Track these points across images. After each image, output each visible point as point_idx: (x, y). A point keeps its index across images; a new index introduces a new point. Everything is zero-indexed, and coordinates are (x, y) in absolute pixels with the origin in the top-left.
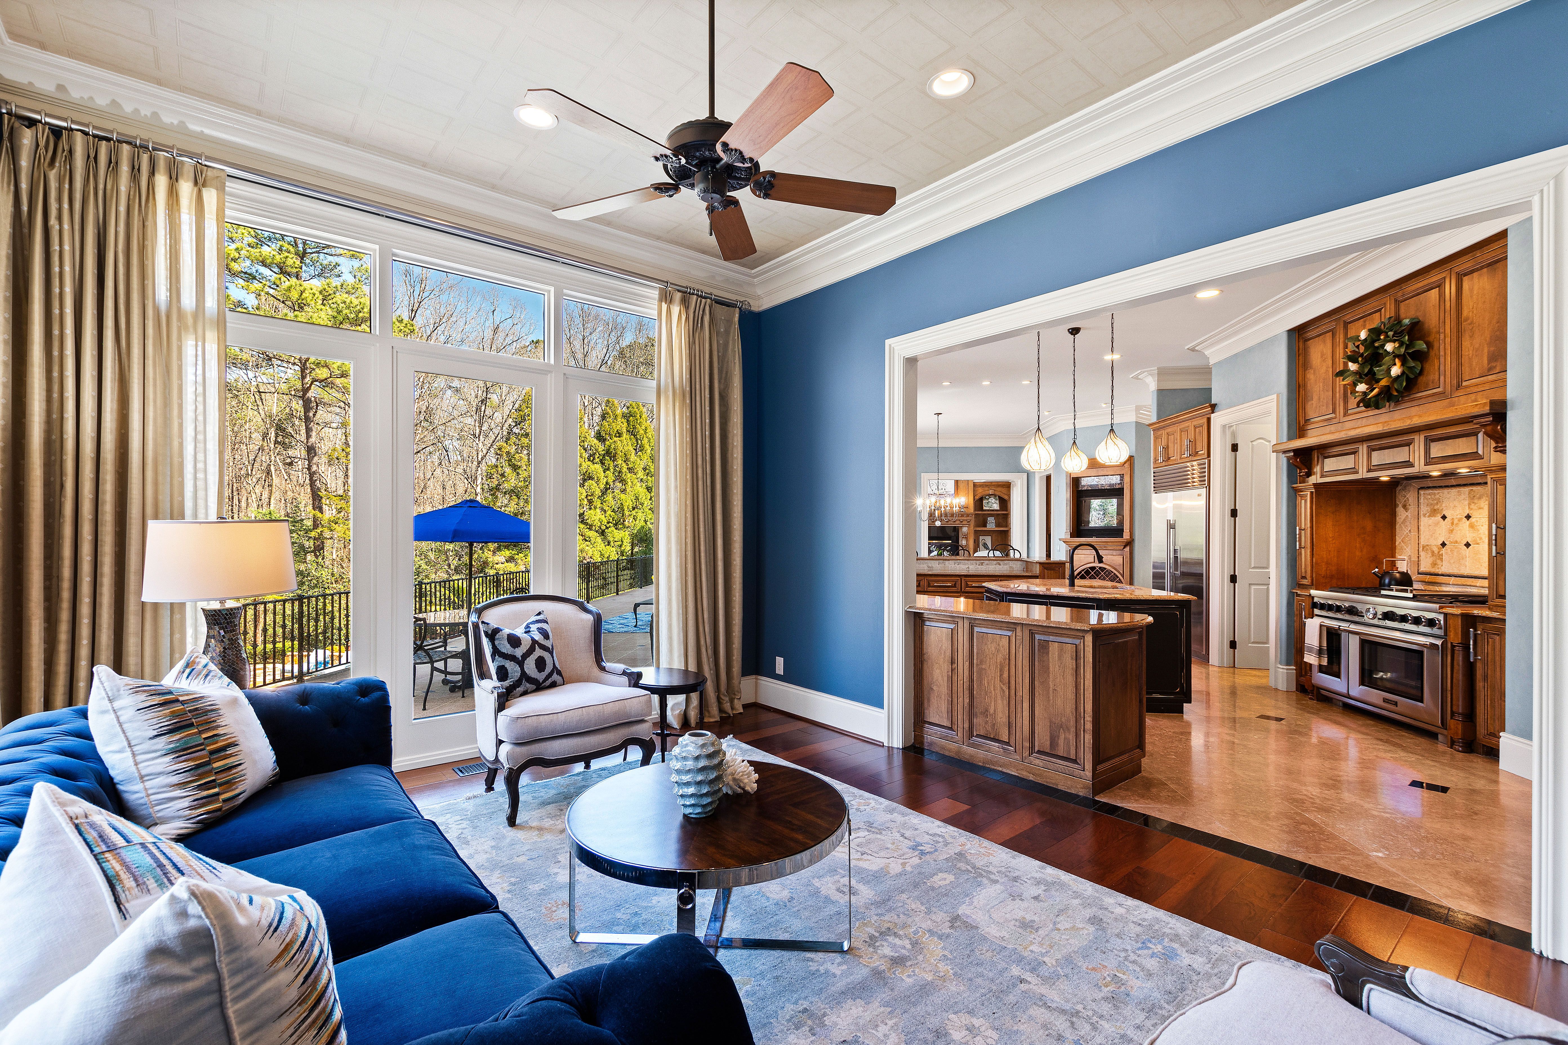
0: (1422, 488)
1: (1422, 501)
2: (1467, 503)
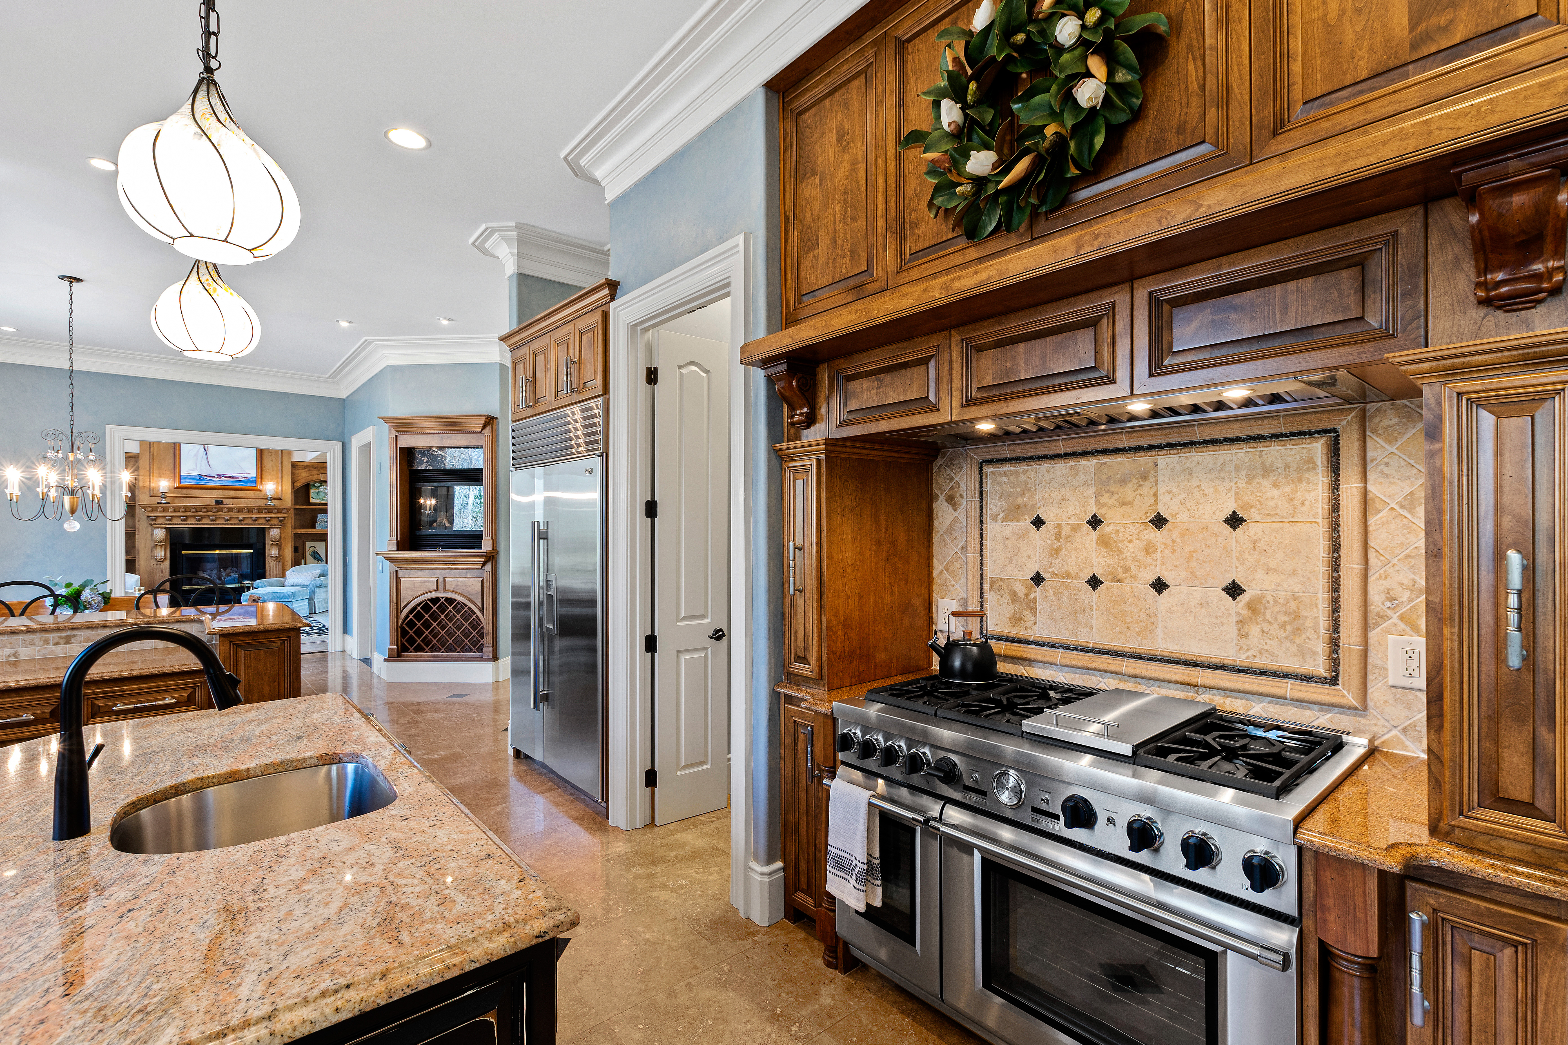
0: (987, 462)
1: (988, 487)
2: (1091, 491)
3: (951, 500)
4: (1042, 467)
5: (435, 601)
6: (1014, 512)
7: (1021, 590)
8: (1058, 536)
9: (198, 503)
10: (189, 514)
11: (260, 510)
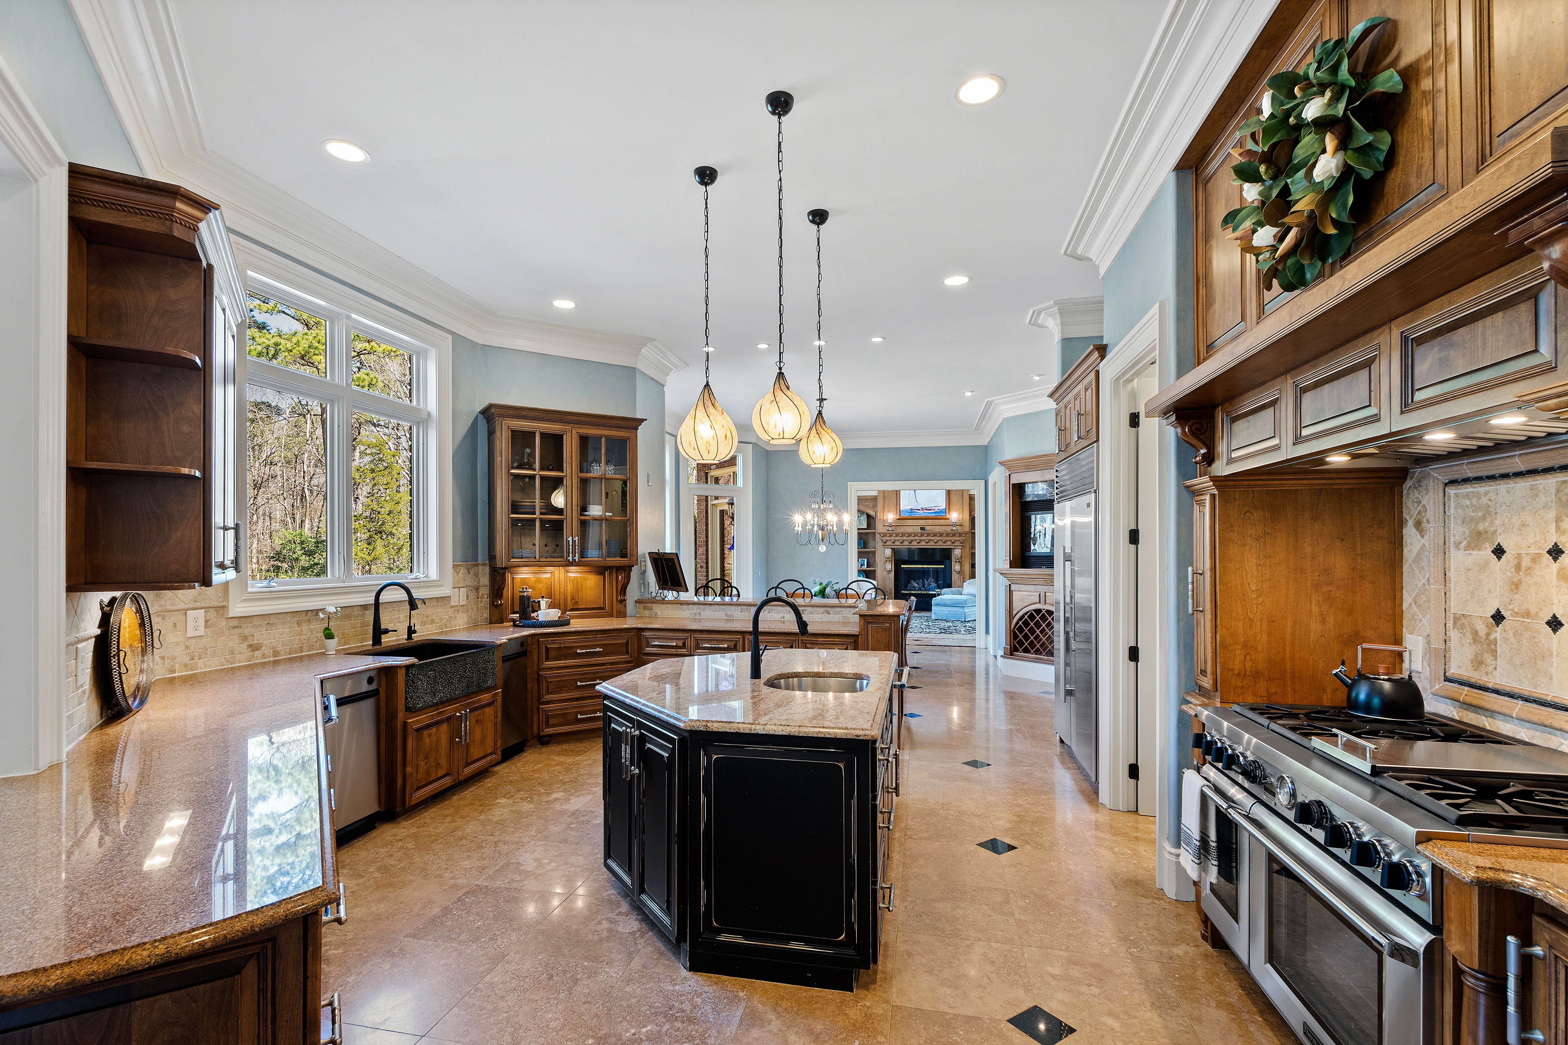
0: (1453, 482)
1: (1452, 511)
3: (1418, 525)
4: (1502, 487)
5: (1038, 611)
6: (1476, 539)
7: (1482, 629)
8: (1518, 567)
9: (909, 530)
10: (905, 538)
11: (948, 535)
